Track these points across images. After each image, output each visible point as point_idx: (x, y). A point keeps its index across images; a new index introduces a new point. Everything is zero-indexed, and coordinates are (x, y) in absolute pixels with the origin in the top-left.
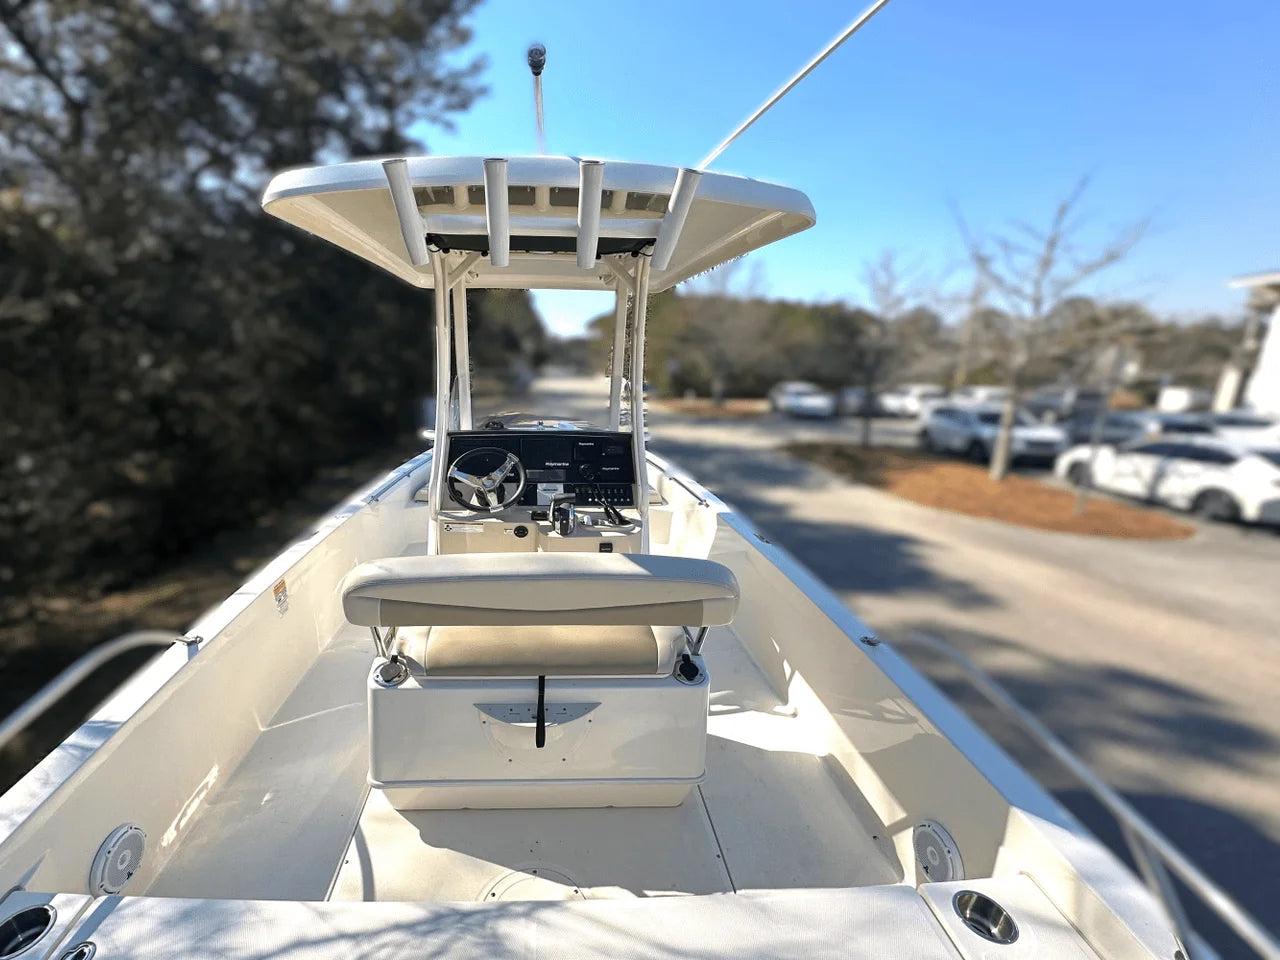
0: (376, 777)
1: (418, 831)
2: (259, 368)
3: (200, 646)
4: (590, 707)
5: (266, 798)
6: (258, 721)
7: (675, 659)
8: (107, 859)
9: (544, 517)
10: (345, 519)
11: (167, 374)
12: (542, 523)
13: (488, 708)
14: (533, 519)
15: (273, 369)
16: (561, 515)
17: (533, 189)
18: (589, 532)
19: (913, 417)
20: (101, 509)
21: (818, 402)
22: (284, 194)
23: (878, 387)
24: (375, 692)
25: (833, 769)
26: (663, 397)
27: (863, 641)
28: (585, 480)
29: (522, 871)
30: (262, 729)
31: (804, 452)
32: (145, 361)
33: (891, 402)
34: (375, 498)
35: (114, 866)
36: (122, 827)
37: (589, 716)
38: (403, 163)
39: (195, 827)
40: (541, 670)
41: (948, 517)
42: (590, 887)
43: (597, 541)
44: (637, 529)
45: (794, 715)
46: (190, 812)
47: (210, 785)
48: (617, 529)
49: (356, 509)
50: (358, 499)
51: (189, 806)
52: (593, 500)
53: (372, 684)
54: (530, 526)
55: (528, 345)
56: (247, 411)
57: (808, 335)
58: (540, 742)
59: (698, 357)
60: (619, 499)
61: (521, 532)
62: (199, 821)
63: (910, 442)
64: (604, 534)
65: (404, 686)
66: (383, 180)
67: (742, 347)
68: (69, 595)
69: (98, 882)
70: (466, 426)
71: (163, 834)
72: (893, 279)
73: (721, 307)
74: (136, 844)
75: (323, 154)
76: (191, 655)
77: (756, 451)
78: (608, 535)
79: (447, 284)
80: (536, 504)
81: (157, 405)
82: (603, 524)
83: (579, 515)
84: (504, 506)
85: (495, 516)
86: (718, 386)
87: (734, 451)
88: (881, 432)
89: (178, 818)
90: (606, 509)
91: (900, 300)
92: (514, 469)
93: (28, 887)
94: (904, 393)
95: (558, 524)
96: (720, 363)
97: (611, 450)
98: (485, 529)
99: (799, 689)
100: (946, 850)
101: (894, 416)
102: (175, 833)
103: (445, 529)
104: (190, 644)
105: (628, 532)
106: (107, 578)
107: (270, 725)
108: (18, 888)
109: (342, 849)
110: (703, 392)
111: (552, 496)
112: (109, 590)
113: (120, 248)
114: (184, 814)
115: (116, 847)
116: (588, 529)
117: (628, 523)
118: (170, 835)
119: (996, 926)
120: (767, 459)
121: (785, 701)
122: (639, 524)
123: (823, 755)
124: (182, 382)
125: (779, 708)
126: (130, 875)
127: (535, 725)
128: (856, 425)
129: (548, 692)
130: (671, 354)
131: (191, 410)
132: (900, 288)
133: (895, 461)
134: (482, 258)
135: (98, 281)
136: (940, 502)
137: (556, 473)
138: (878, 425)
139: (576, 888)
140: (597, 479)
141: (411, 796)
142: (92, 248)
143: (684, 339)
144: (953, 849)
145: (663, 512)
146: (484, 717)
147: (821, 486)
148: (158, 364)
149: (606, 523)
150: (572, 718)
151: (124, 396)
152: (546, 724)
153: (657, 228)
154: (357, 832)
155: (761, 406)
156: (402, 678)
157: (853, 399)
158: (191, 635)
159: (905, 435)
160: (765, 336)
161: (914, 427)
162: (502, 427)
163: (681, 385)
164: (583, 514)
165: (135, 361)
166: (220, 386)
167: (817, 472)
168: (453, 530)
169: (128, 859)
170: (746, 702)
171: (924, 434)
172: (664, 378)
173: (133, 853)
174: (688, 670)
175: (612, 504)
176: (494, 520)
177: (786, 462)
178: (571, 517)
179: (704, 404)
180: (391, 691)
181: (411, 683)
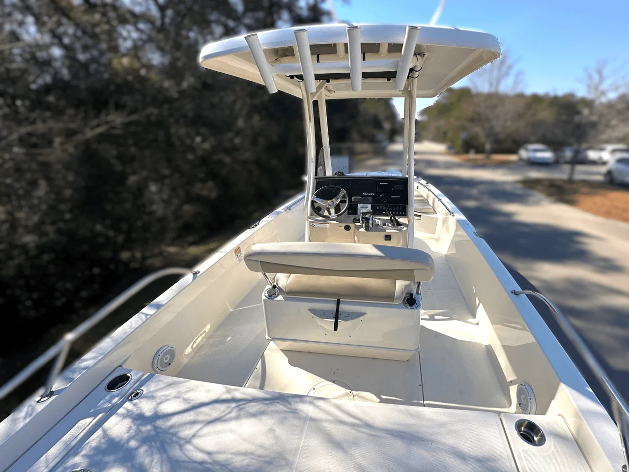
0: (269, 335)
1: (287, 359)
2: (254, 142)
3: (198, 275)
4: (363, 314)
5: (229, 339)
6: (229, 307)
7: (404, 296)
8: (159, 358)
9: (358, 221)
10: (273, 218)
11: (207, 146)
12: (357, 224)
13: (313, 311)
14: (353, 222)
15: (262, 141)
16: (366, 220)
17: (335, 45)
18: (381, 229)
19: (604, 163)
20: (187, 208)
21: (547, 155)
22: (207, 57)
23: (584, 146)
24: (264, 300)
25: (489, 352)
26: (457, 153)
27: (512, 292)
28: (382, 203)
29: (329, 381)
30: (232, 310)
31: (531, 184)
32: (198, 139)
33: (592, 155)
34: (289, 208)
35: (162, 361)
36: (164, 346)
37: (362, 318)
38: (255, 36)
39: (200, 348)
40: (338, 296)
41: (611, 223)
42: (357, 391)
43: (384, 234)
44: (405, 228)
45: (477, 324)
46: (197, 342)
47: (207, 332)
48: (394, 228)
49: (279, 213)
50: (280, 209)
51: (197, 339)
52: (386, 212)
53: (263, 297)
54: (352, 225)
55: (387, 126)
56: (244, 163)
57: (546, 115)
58: (336, 328)
59: (478, 130)
60: (399, 213)
61: (347, 228)
62: (203, 345)
63: (600, 178)
64: (387, 231)
65: (277, 299)
66: (247, 47)
67: (504, 123)
68: (176, 246)
69: (156, 366)
70: (329, 173)
71: (185, 349)
72: (602, 79)
73: (496, 100)
74: (172, 353)
75: (279, 23)
76: (194, 278)
77: (503, 183)
78: (390, 230)
79: (310, 99)
80: (357, 214)
81: (205, 160)
82: (388, 226)
83: (377, 220)
84: (337, 216)
85: (333, 220)
86: (488, 147)
87: (491, 183)
88: (581, 173)
89: (192, 343)
90: (391, 218)
91: (603, 93)
92: (344, 197)
93: (124, 366)
94: (602, 149)
95: (364, 225)
96: (491, 134)
97: (397, 187)
98: (330, 226)
99: (481, 312)
100: (529, 398)
101: (594, 163)
102: (191, 350)
103: (312, 225)
104: (194, 274)
105: (400, 230)
106: (191, 239)
107: (235, 309)
108: (120, 366)
109: (256, 362)
110: (479, 150)
111: (364, 211)
112: (191, 244)
113: (179, 83)
114: (195, 342)
115: (162, 354)
116: (381, 228)
117: (401, 225)
118: (188, 350)
119: (537, 437)
120: (509, 188)
121: (474, 316)
122: (406, 226)
123: (487, 344)
124: (215, 149)
125: (471, 320)
126: (170, 364)
127: (334, 320)
128: (567, 168)
129: (341, 306)
130: (464, 128)
131: (220, 163)
132: (605, 85)
133: (585, 189)
134: (327, 84)
135: (169, 100)
136: (608, 214)
137: (368, 199)
138: (580, 168)
139: (350, 391)
140: (388, 202)
141: (286, 345)
142: (167, 84)
143: (472, 120)
144: (533, 398)
145: (433, 218)
146: (313, 315)
147: (537, 203)
148: (204, 141)
149: (390, 225)
150: (352, 319)
151: (190, 157)
152: (339, 321)
153: (397, 65)
154: (263, 357)
155: (513, 158)
156: (277, 295)
157: (568, 154)
158: (196, 269)
159: (597, 174)
160: (520, 116)
161: (603, 169)
162: (343, 174)
163: (469, 146)
164: (379, 220)
165: (193, 140)
166: (232, 150)
167: (537, 195)
168: (316, 226)
169: (169, 358)
170: (454, 316)
171: (609, 173)
172: (459, 142)
173: (171, 356)
174: (411, 301)
175: (394, 216)
176: (335, 222)
177: (519, 190)
178: (371, 222)
179: (480, 157)
180: (271, 301)
181: (280, 298)
